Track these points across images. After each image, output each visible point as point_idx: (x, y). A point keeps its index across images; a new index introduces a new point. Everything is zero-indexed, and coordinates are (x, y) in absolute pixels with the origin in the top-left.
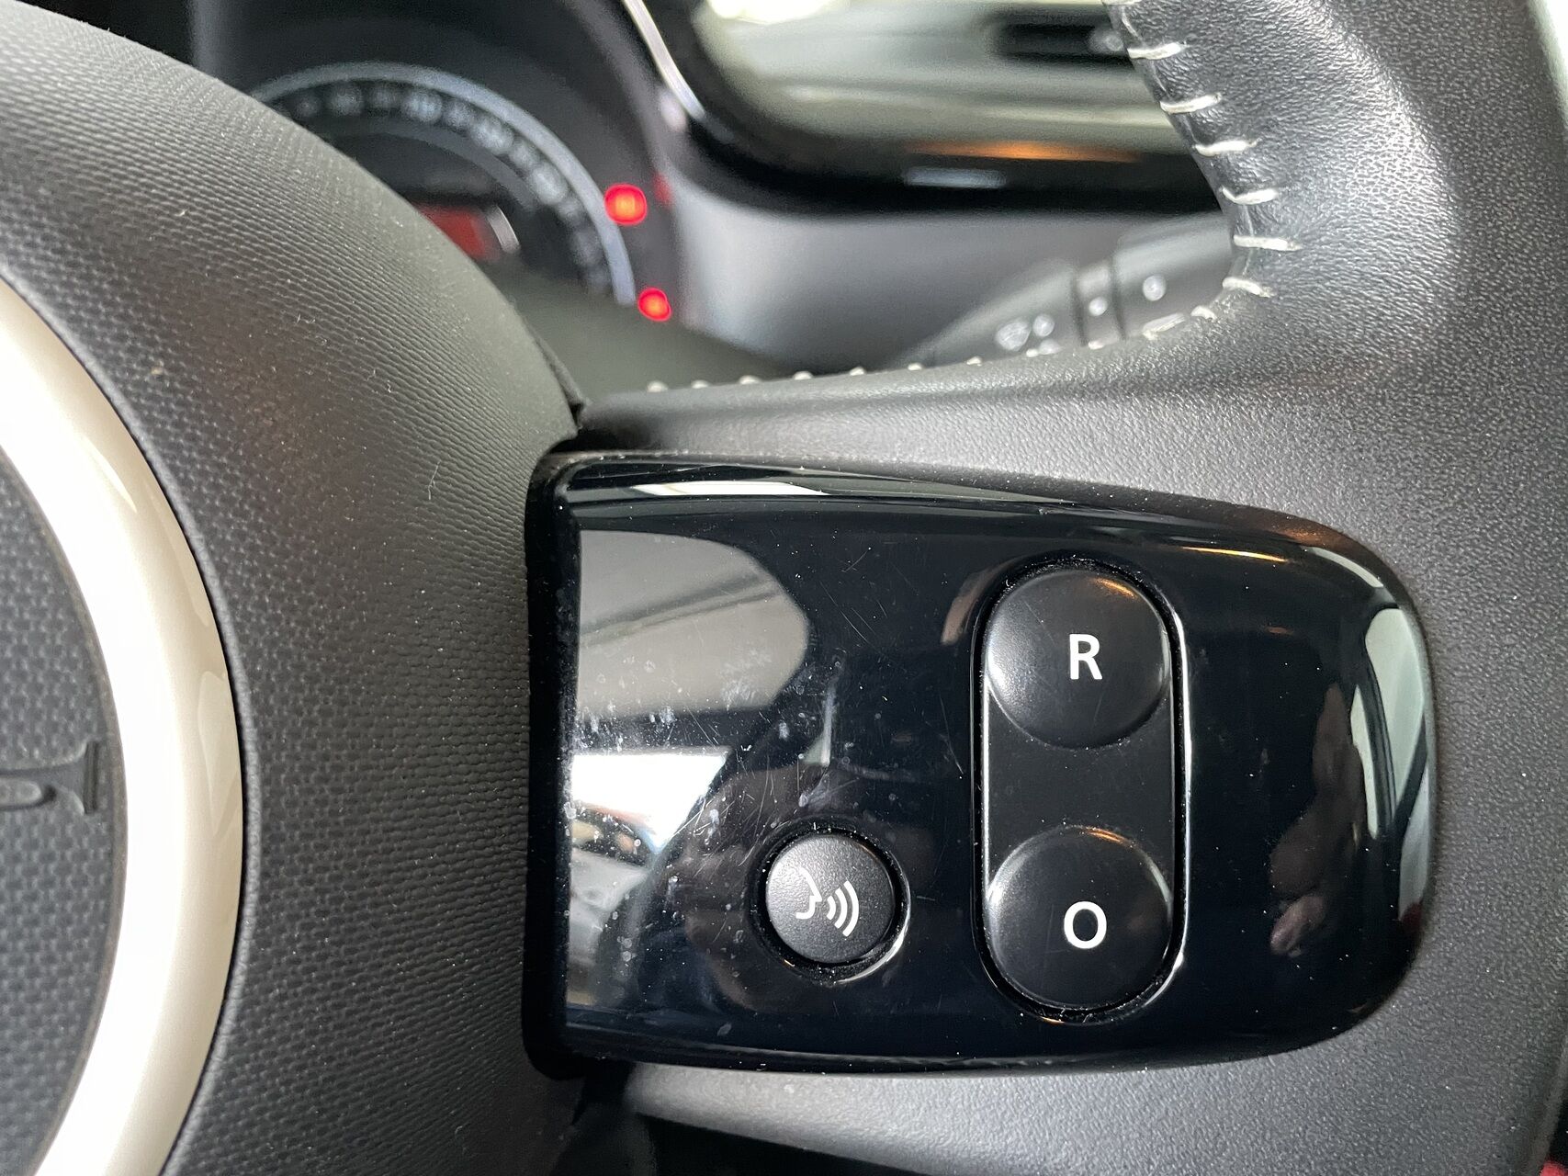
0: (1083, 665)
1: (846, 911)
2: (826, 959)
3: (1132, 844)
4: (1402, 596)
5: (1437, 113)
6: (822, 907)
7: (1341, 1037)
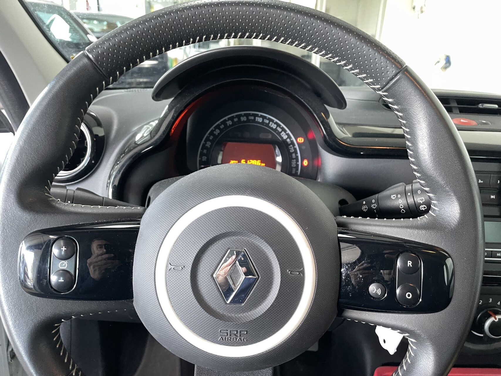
0: (410, 265)
1: (379, 292)
2: (376, 297)
3: (415, 286)
4: (450, 257)
5: (457, 198)
6: (376, 291)
7: (441, 312)
